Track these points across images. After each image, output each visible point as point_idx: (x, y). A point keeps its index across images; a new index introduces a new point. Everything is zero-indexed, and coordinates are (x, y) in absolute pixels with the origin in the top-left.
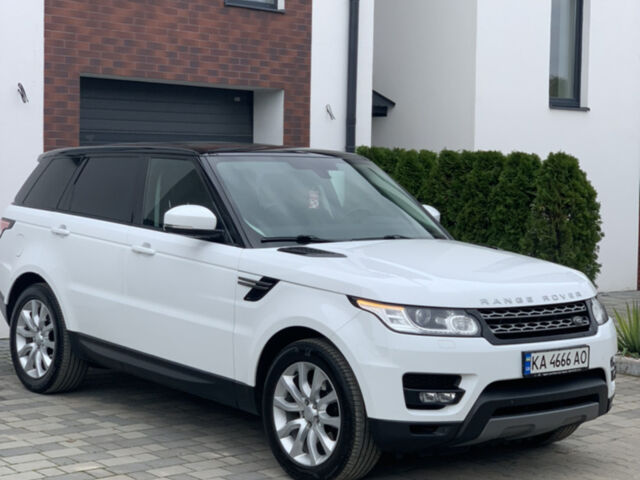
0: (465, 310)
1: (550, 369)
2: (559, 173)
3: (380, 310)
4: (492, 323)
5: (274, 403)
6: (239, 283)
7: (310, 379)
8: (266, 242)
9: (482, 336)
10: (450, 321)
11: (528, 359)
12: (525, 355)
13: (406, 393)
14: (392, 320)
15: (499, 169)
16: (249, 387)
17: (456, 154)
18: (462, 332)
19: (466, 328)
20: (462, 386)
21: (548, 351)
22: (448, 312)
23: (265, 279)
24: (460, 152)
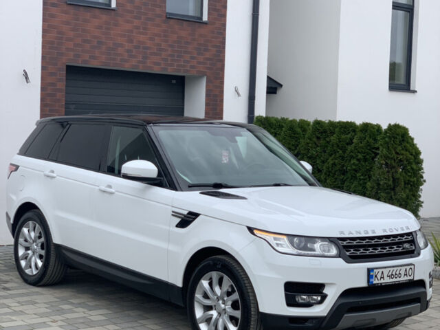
0: (329, 238)
1: (387, 280)
2: (395, 138)
3: (270, 237)
4: (347, 248)
5: (195, 299)
6: (173, 215)
7: (220, 283)
8: (192, 187)
9: (340, 257)
10: (318, 246)
11: (371, 274)
12: (369, 270)
13: (286, 295)
14: (277, 244)
15: (353, 134)
16: (178, 287)
17: (324, 123)
18: (326, 254)
19: (329, 251)
20: (325, 291)
21: (385, 268)
22: (317, 240)
23: (190, 213)
24: (327, 122)
